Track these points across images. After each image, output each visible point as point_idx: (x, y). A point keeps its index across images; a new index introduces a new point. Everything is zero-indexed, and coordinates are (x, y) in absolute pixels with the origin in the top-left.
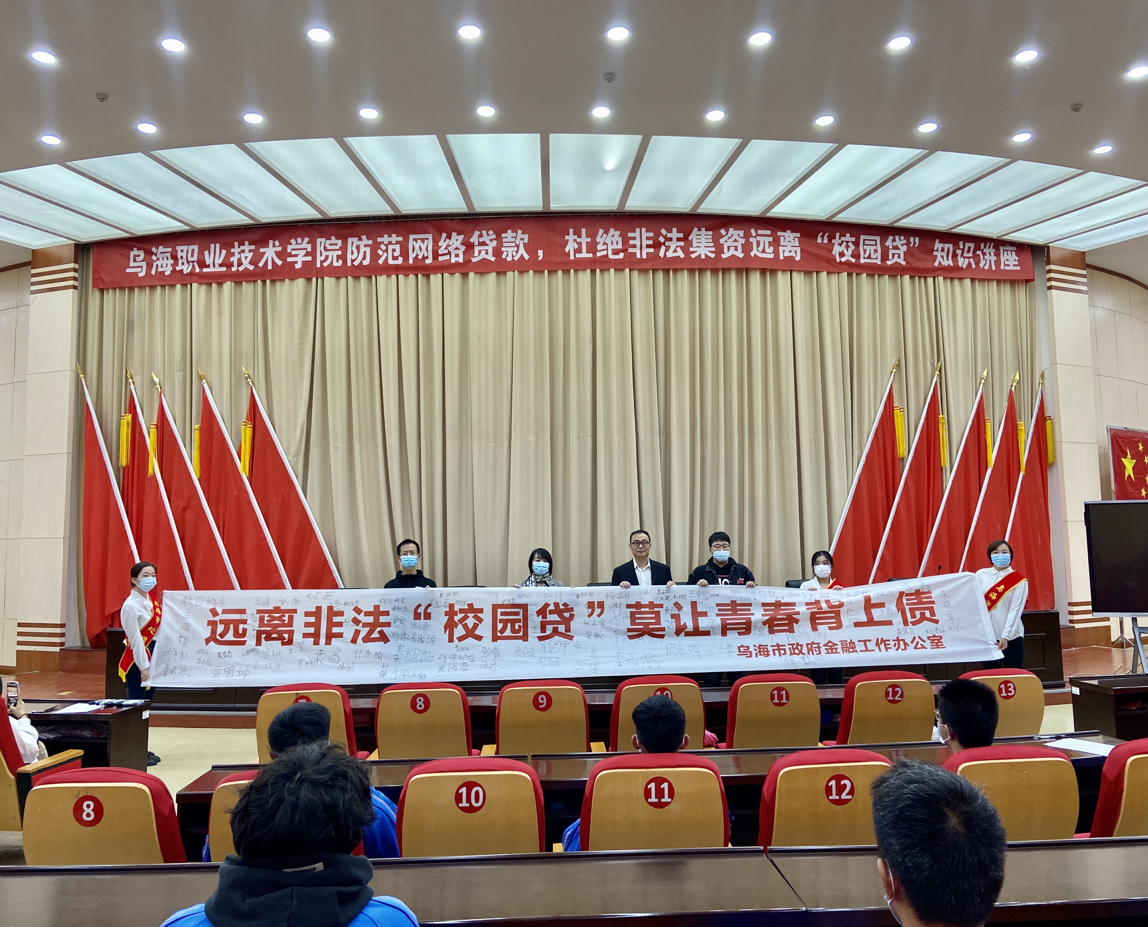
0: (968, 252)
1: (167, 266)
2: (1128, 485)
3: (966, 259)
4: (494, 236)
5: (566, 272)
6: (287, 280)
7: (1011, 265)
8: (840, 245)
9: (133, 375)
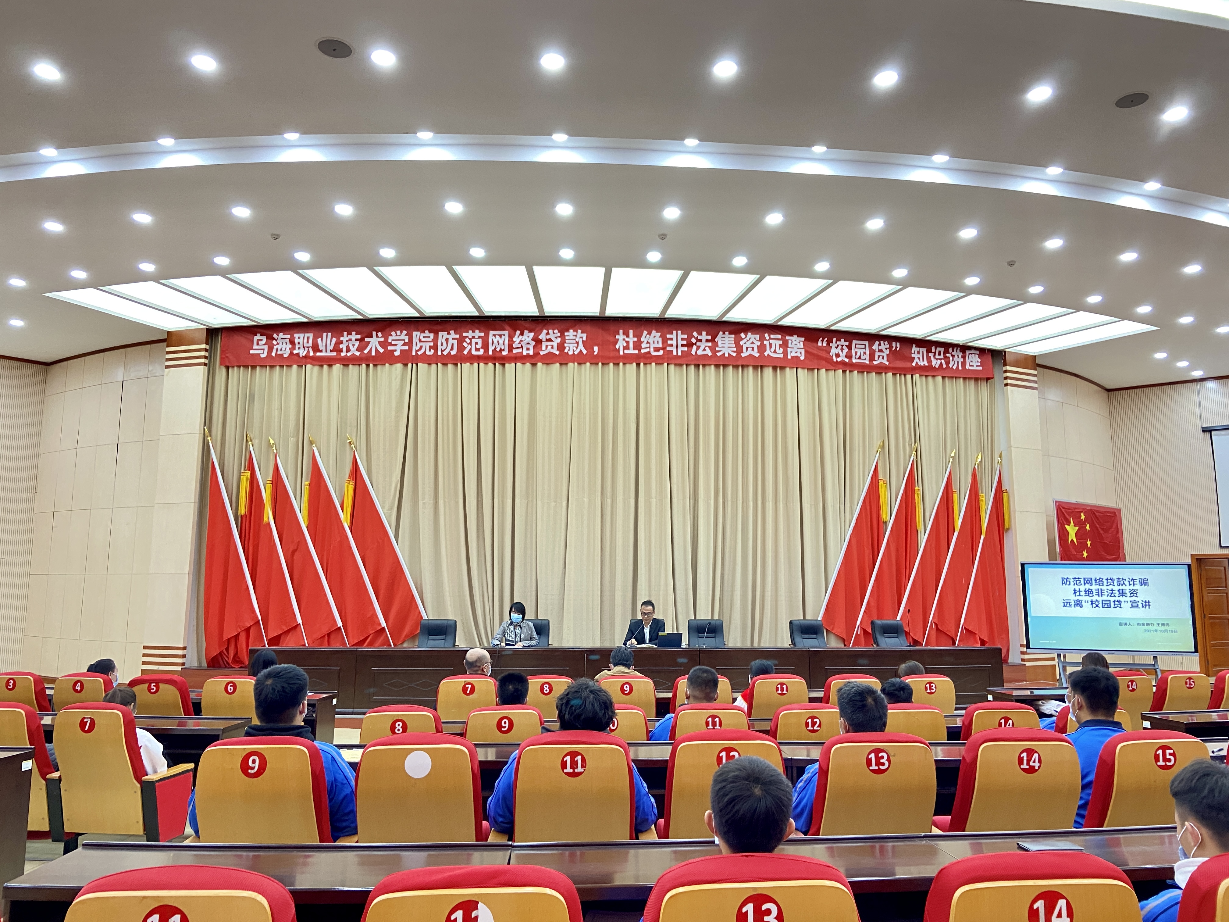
0: (939, 354)
1: (285, 350)
2: (1071, 547)
3: (938, 360)
4: (559, 335)
5: (616, 364)
6: (387, 364)
7: (975, 366)
8: (837, 348)
9: (252, 439)
